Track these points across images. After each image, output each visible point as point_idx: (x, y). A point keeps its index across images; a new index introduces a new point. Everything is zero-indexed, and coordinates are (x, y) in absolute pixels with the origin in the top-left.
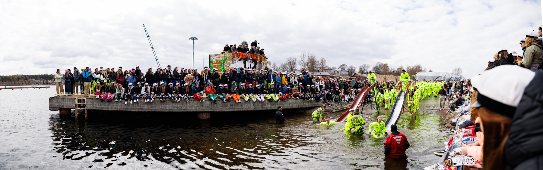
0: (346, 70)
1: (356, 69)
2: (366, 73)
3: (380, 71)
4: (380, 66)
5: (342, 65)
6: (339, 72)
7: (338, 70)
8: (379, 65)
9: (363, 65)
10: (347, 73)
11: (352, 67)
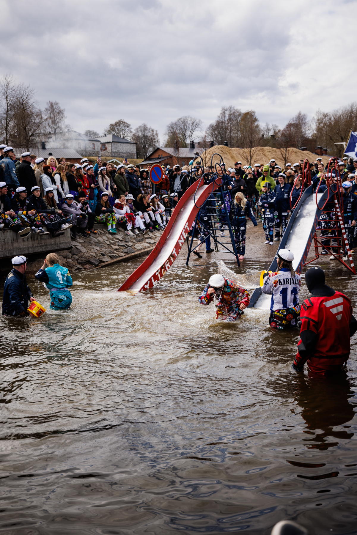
0: (129, 138)
1: (157, 135)
2: (189, 146)
3: (231, 137)
4: (230, 120)
5: (114, 123)
6: (109, 147)
7: (103, 140)
8: (227, 117)
9: (180, 119)
10: (132, 149)
11: (145, 128)
